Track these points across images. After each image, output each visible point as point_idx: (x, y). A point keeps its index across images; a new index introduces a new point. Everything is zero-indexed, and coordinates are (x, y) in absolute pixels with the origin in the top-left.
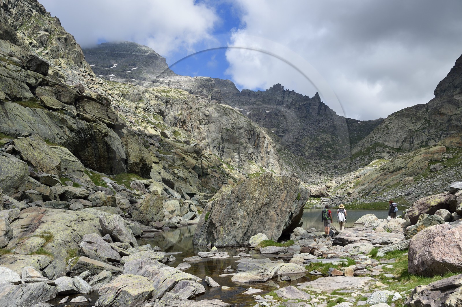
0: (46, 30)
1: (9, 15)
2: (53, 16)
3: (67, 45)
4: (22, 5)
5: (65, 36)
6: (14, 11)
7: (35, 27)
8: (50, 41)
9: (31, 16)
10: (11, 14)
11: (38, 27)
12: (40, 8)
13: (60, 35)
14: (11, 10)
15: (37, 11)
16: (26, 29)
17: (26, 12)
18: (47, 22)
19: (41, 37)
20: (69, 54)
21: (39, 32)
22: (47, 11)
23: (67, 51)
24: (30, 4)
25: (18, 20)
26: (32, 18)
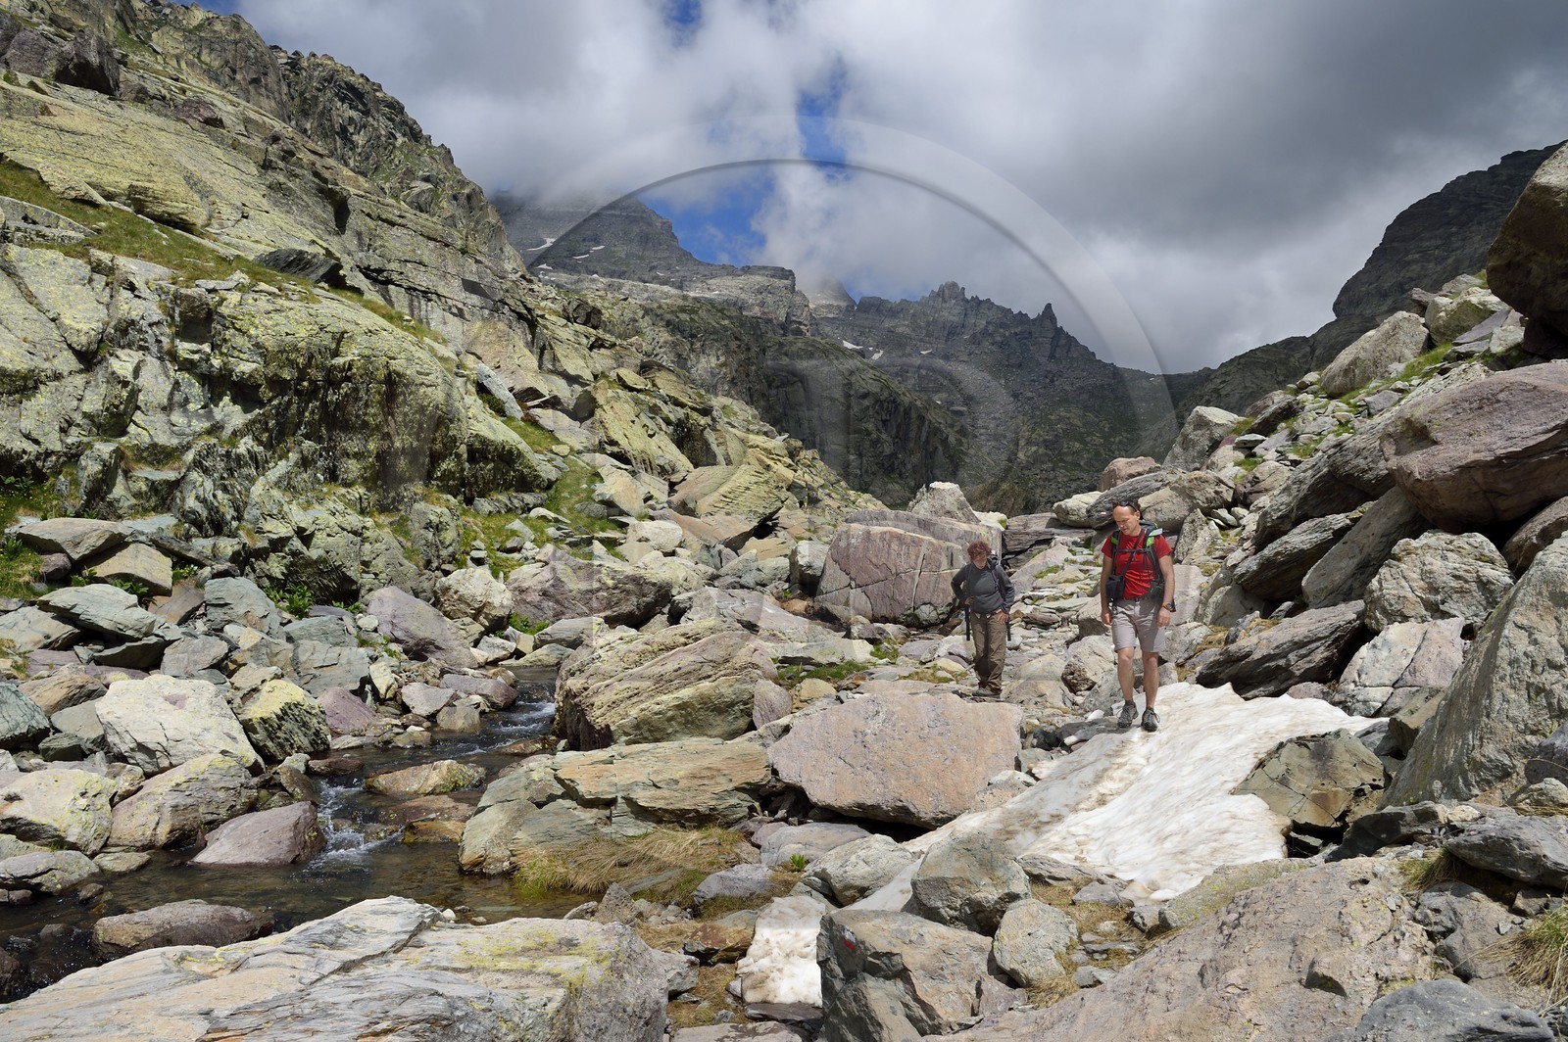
0: (427, 179)
1: (351, 149)
2: (435, 143)
3: (471, 209)
4: (375, 123)
5: (466, 191)
6: (360, 139)
7: (404, 174)
8: (436, 204)
9: (395, 147)
10: (353, 146)
11: (410, 173)
12: (411, 128)
13: (457, 188)
14: (355, 138)
15: (404, 135)
16: (387, 179)
17: (383, 139)
18: (428, 159)
19: (419, 195)
20: (477, 231)
21: (412, 185)
22: (424, 133)
23: (472, 224)
24: (391, 120)
25: (367, 159)
26: (397, 153)
